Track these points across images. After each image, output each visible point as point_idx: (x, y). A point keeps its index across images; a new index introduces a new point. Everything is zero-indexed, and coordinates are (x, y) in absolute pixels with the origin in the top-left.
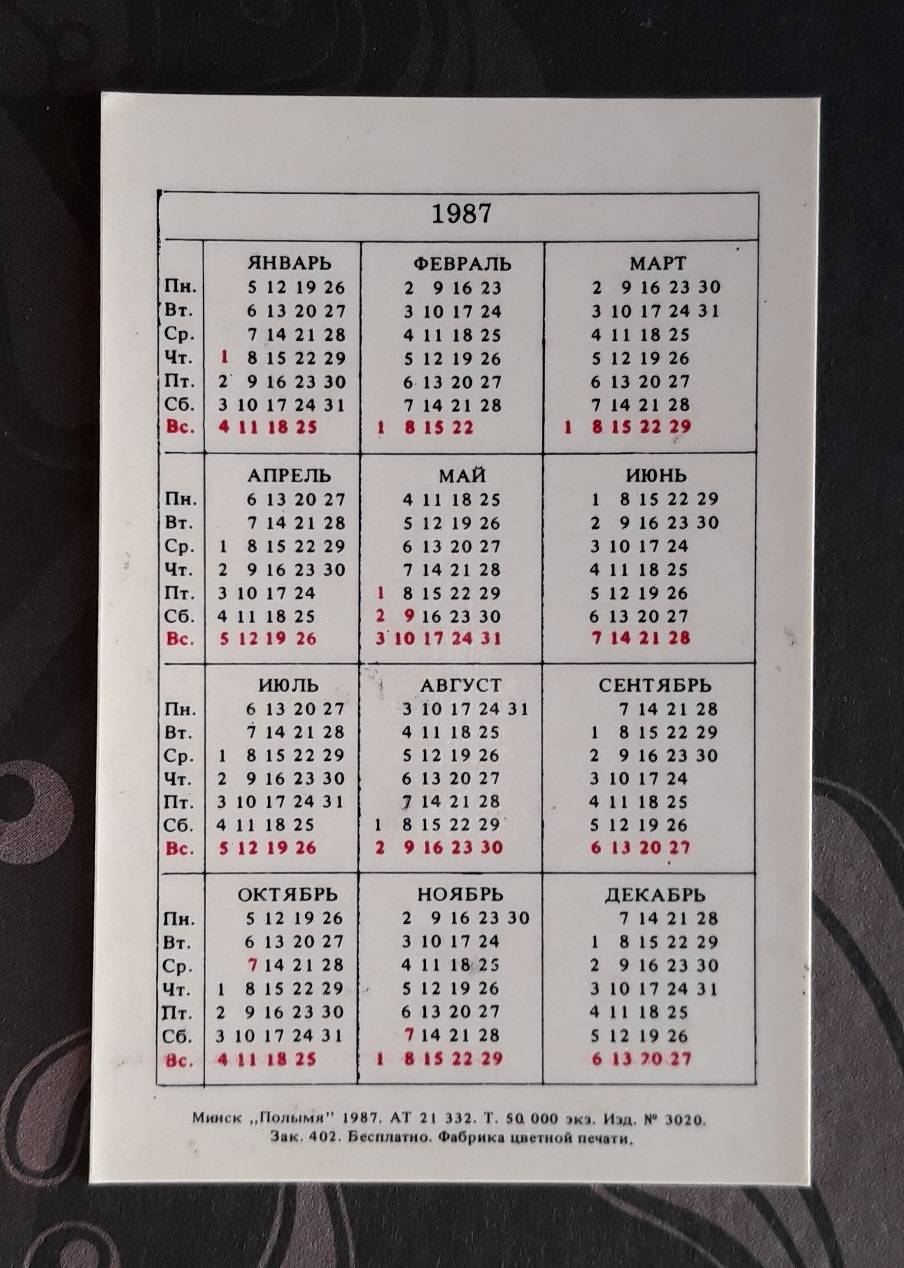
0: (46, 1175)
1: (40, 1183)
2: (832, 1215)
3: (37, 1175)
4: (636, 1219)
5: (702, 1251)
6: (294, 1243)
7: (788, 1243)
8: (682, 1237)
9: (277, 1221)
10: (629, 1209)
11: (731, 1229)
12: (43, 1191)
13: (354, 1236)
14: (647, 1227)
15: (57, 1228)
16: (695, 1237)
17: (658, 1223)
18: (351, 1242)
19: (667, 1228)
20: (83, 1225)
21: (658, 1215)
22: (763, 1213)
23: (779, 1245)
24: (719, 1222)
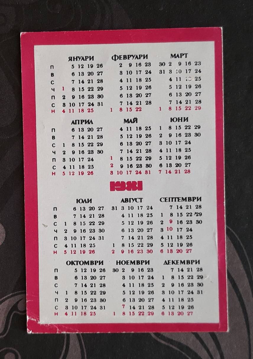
4: (165, 345)
5: (184, 353)
6: (69, 353)
7: (208, 351)
8: (178, 350)
9: (65, 346)
10: (163, 342)
11: (192, 348)
13: (86, 351)
14: (168, 347)
15: (3, 349)
16: (182, 350)
17: (171, 346)
19: (174, 347)
20: (10, 348)
21: (171, 343)
22: (201, 342)
23: (205, 352)
24: (188, 345)
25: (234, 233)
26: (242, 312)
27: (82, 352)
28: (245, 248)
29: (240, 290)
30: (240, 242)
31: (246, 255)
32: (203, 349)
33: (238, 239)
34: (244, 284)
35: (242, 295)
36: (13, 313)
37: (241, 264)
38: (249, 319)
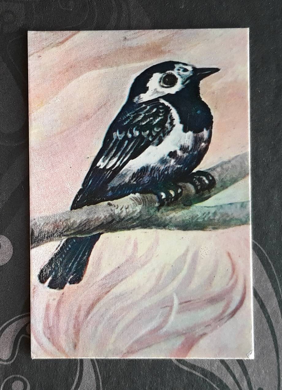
0: (7, 361)
1: (5, 363)
2: (247, 369)
3: (4, 361)
4: (187, 371)
5: (207, 380)
6: (83, 381)
7: (234, 377)
8: (202, 376)
9: (78, 373)
10: (185, 368)
11: (216, 373)
12: (6, 365)
13: (101, 378)
14: (191, 374)
15: (11, 377)
16: (206, 376)
17: (194, 372)
18: (100, 380)
19: (197, 373)
20: (18, 376)
21: (194, 369)
22: (226, 368)
23: (231, 378)
24: (213, 371)
25: (262, 249)
26: (270, 335)
27: (97, 378)
28: (273, 266)
29: (269, 310)
30: (268, 257)
31: (274, 272)
32: (229, 375)
33: (266, 255)
34: (272, 304)
35: (271, 315)
36: (21, 337)
37: (269, 282)
38: (278, 341)
